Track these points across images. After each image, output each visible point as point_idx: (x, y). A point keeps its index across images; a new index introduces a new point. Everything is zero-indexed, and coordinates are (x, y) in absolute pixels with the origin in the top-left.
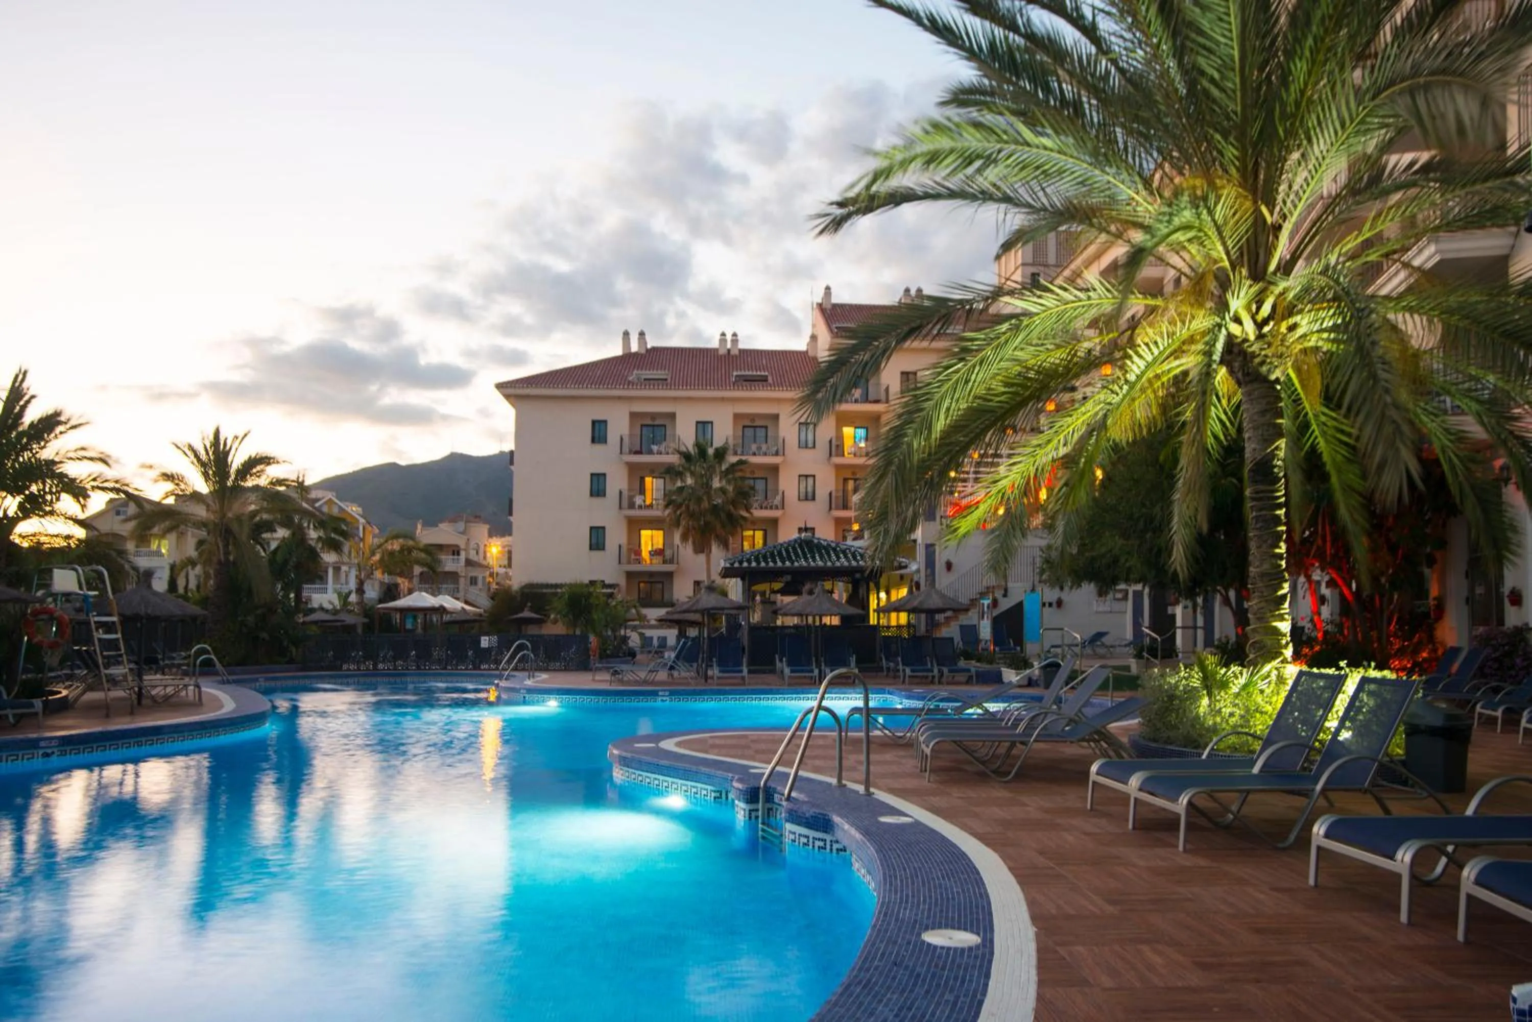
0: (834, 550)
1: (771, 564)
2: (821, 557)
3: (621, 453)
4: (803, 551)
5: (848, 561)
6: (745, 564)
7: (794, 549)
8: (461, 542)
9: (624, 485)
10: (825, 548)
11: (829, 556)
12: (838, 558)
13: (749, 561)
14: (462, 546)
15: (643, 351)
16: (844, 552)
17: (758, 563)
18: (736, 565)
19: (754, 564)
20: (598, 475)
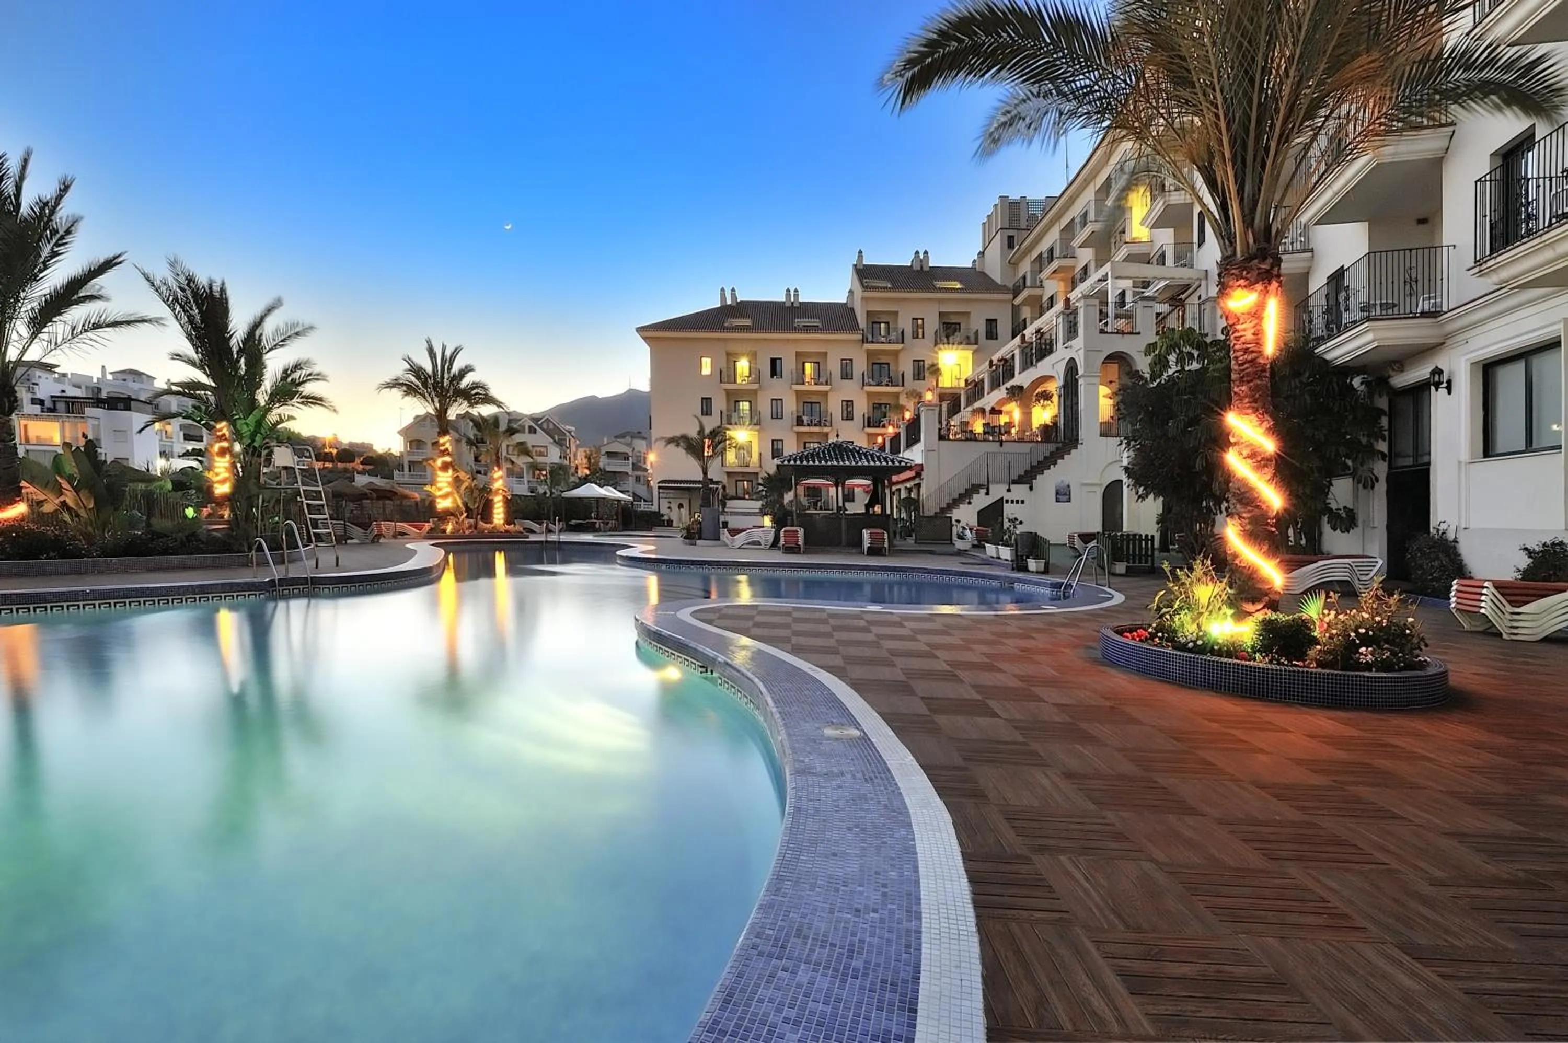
0: (858, 452)
1: (811, 463)
2: (849, 459)
3: (721, 382)
4: (836, 454)
5: (868, 461)
6: (792, 463)
7: (829, 451)
8: (628, 450)
9: (724, 407)
10: (851, 451)
11: (854, 458)
12: (861, 458)
13: (795, 460)
14: (630, 454)
15: (734, 304)
16: (865, 454)
17: (802, 462)
18: (786, 463)
19: (798, 463)
20: (707, 399)
